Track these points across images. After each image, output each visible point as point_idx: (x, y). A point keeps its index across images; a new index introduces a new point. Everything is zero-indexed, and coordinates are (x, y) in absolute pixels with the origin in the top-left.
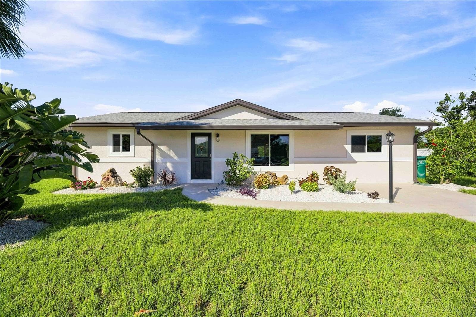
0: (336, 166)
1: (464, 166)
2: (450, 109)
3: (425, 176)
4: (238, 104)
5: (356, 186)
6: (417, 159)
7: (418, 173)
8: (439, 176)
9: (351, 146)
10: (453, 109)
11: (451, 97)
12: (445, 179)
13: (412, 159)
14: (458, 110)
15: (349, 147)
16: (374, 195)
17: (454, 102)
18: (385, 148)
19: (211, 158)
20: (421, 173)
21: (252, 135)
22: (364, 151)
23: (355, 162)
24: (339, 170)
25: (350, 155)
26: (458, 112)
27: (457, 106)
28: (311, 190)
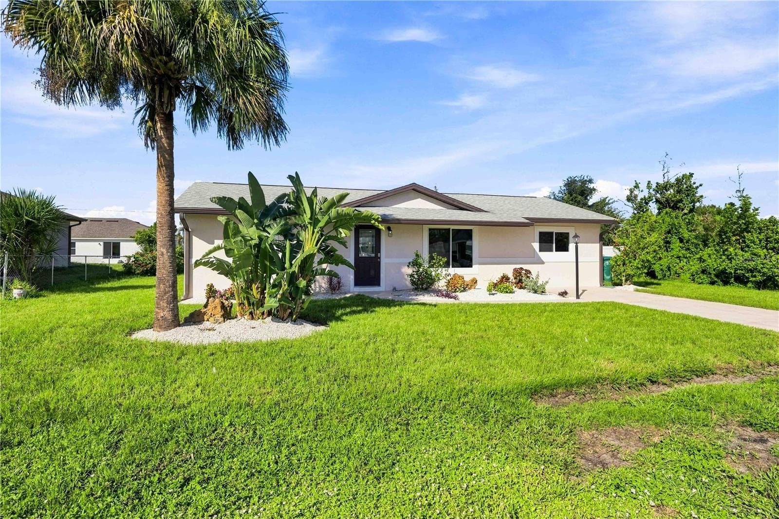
0: (525, 267)
1: (640, 266)
2: (639, 199)
3: (611, 280)
4: (414, 189)
5: (547, 287)
6: (603, 259)
7: (605, 275)
8: (621, 277)
9: (538, 244)
10: (642, 199)
11: (639, 185)
12: (626, 280)
13: (598, 259)
14: (646, 201)
15: (536, 246)
16: (564, 294)
17: (642, 191)
18: (572, 246)
19: (380, 258)
20: (608, 275)
21: (430, 229)
22: (551, 250)
23: (543, 263)
24: (528, 272)
25: (538, 255)
26: (647, 203)
27: (645, 197)
28: (507, 292)
